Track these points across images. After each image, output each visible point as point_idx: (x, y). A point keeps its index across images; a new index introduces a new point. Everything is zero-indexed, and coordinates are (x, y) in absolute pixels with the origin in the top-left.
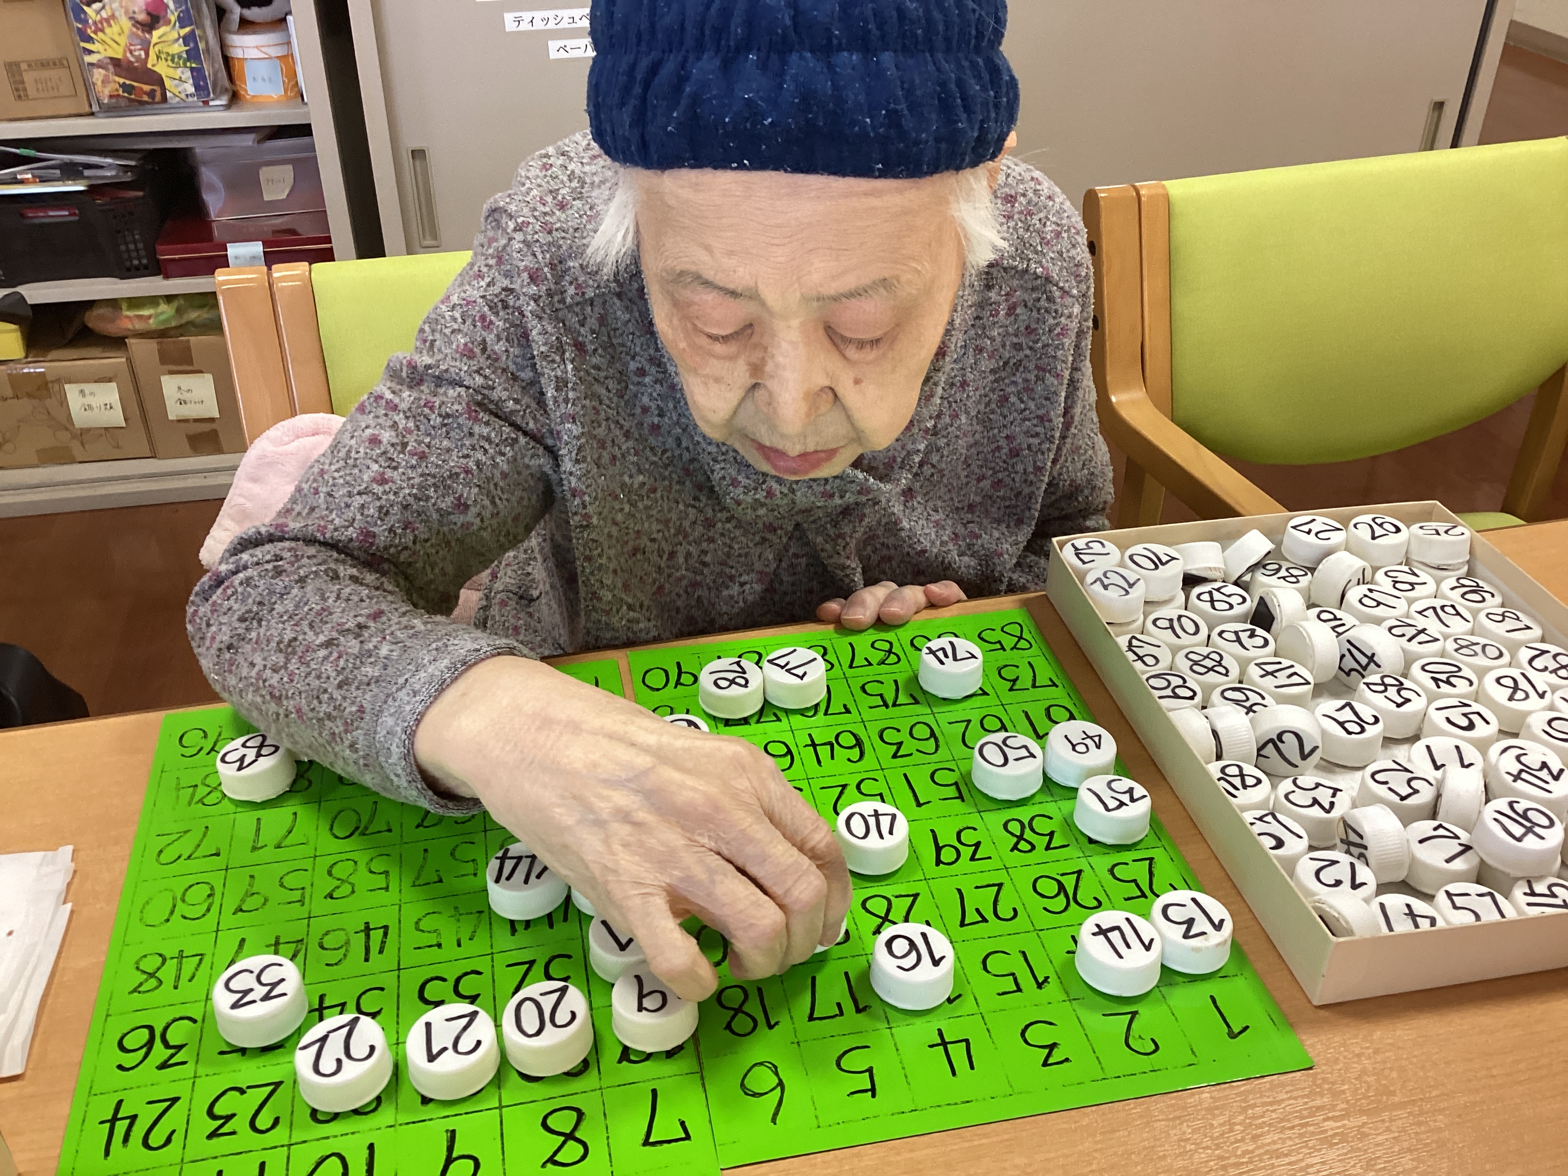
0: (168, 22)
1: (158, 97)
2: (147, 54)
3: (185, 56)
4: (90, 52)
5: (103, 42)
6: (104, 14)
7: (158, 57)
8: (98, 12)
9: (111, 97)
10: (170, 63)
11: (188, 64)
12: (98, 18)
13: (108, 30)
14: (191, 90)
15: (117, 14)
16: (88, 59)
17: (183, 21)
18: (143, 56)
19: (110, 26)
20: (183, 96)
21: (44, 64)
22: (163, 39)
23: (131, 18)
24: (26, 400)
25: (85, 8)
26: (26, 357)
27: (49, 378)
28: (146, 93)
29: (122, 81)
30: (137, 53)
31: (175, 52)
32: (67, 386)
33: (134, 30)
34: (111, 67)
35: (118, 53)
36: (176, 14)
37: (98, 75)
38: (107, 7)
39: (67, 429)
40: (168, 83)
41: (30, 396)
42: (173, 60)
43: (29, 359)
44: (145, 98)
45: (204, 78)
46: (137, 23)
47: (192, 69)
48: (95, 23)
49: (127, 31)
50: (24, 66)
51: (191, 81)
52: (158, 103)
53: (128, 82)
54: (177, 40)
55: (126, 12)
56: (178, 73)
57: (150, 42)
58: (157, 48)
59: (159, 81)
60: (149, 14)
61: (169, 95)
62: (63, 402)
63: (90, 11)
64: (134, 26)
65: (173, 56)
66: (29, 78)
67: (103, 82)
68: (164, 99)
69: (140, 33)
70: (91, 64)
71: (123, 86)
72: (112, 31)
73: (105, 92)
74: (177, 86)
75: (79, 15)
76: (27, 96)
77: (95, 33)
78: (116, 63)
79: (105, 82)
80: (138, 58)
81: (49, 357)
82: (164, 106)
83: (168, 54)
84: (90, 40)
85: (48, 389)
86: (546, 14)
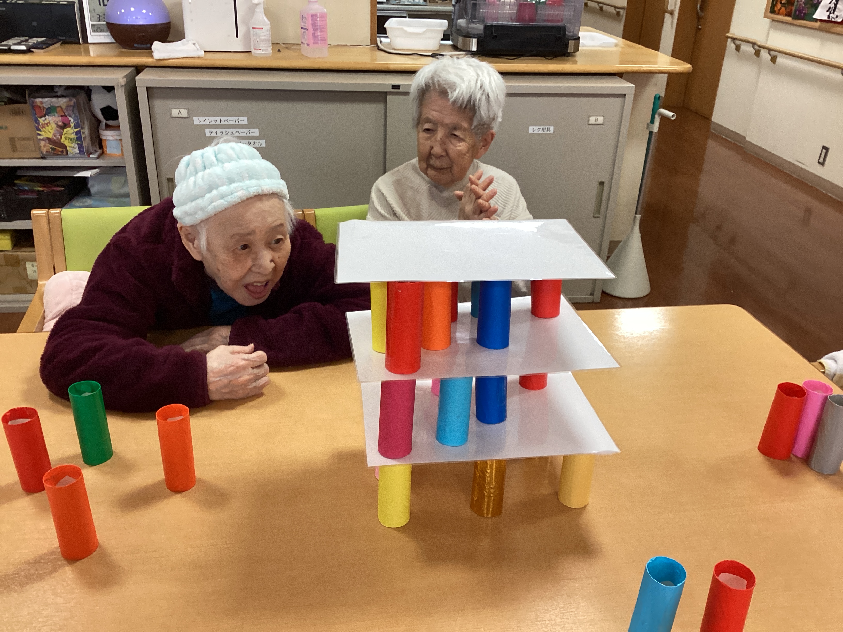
0: (70, 126)
1: (65, 153)
2: (61, 137)
3: (76, 139)
4: (40, 135)
5: (45, 132)
6: (46, 122)
7: (65, 139)
8: (44, 121)
9: (46, 151)
10: (70, 141)
11: (77, 142)
12: (43, 123)
13: (47, 127)
14: (78, 151)
15: (51, 122)
16: (39, 137)
17: (76, 127)
18: (60, 138)
19: (48, 126)
20: (74, 153)
21: (24, 139)
22: (68, 132)
23: (56, 124)
24: (10, 267)
25: (39, 119)
26: (12, 250)
27: (20, 258)
28: (60, 151)
29: (51, 146)
30: (57, 137)
31: (73, 137)
32: (27, 263)
33: (57, 128)
34: (47, 141)
35: (50, 136)
36: (74, 124)
37: (42, 143)
38: (47, 120)
39: (26, 280)
40: (68, 148)
41: (11, 265)
42: (71, 140)
43: (13, 251)
44: (60, 153)
45: (83, 148)
46: (58, 126)
47: (78, 144)
48: (42, 124)
49: (54, 129)
50: (16, 139)
51: (78, 148)
52: (64, 155)
53: (53, 147)
54: (73, 133)
55: (54, 121)
56: (73, 145)
57: (63, 133)
58: (65, 135)
59: (65, 147)
60: (62, 122)
61: (69, 153)
62: (25, 269)
63: (41, 120)
64: (57, 127)
65: (71, 139)
66: (18, 144)
67: (44, 146)
68: (67, 154)
69: (59, 129)
70: (40, 139)
71: (52, 148)
72: (49, 128)
73: (44, 150)
74: (72, 150)
75: (37, 121)
76: (17, 150)
77: (42, 128)
78: (49, 139)
79: (45, 146)
80: (58, 139)
81: (22, 250)
82: (66, 156)
83: (69, 138)
84: (40, 130)
85: (19, 263)
86: (222, 130)
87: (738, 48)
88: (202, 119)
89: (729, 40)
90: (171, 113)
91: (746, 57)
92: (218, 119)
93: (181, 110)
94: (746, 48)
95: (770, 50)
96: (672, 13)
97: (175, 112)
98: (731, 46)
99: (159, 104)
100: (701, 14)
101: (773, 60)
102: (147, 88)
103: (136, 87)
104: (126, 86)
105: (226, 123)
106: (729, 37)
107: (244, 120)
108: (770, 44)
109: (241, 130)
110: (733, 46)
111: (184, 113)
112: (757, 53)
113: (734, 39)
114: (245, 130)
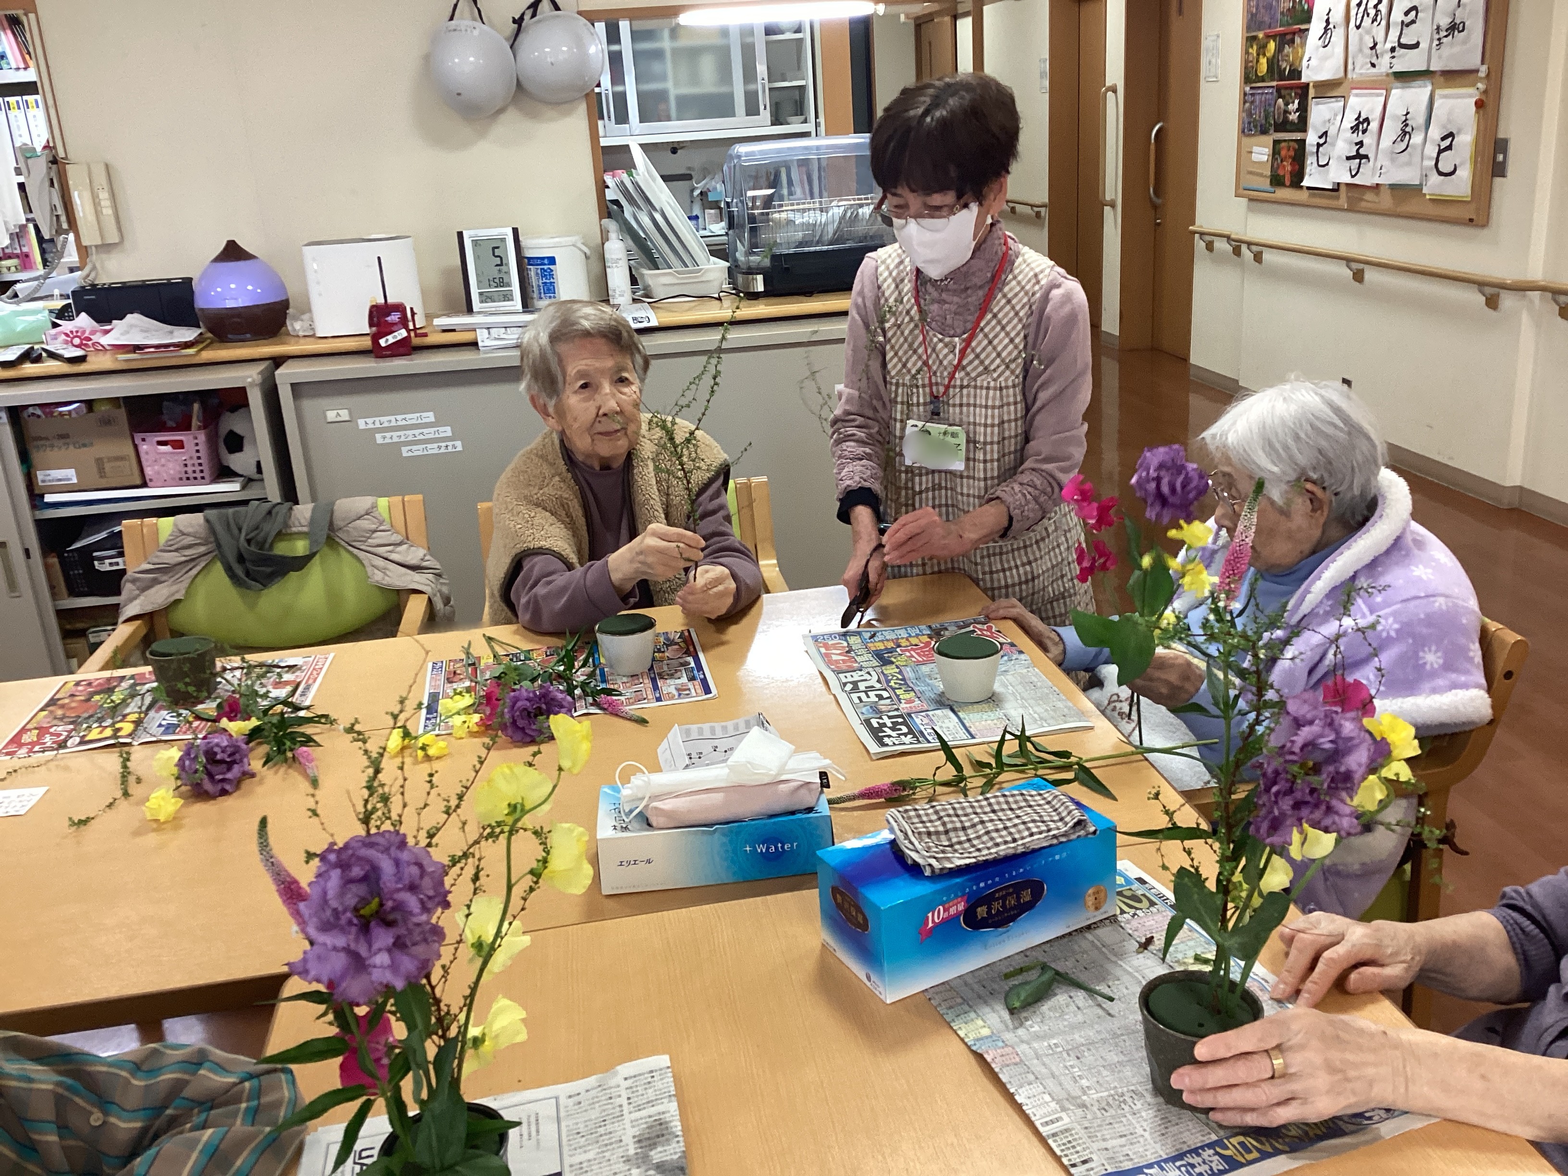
66: (108, 466)
86: (399, 433)
87: (1210, 247)
88: (370, 421)
89: (1197, 236)
90: (325, 417)
91: (1221, 260)
92: (392, 418)
93: (340, 412)
94: (1221, 245)
95: (1249, 244)
96: (1113, 205)
97: (331, 415)
98: (1200, 245)
99: (308, 404)
100: (1158, 201)
101: (1258, 257)
102: (292, 384)
103: (276, 386)
104: (263, 385)
105: (404, 423)
106: (1195, 232)
107: (430, 417)
108: (1250, 236)
109: (425, 431)
110: (1203, 244)
111: (345, 415)
112: (1237, 251)
113: (1202, 234)
114: (432, 430)
